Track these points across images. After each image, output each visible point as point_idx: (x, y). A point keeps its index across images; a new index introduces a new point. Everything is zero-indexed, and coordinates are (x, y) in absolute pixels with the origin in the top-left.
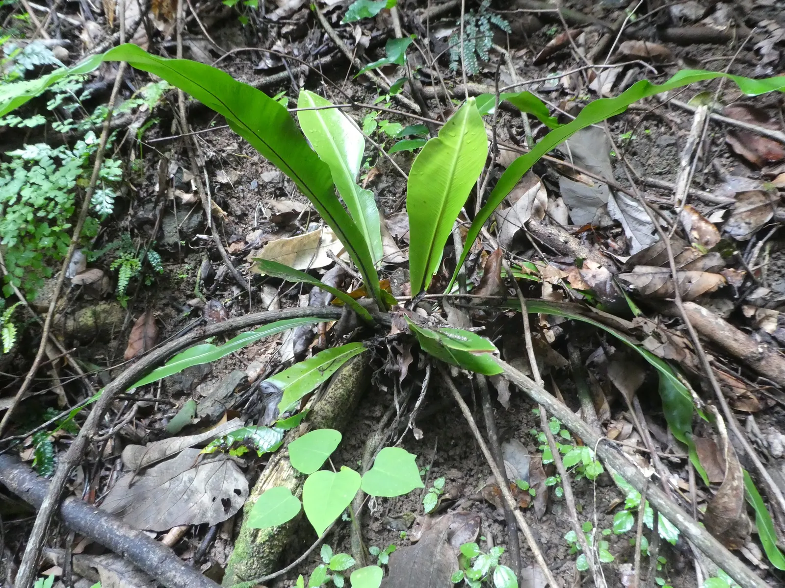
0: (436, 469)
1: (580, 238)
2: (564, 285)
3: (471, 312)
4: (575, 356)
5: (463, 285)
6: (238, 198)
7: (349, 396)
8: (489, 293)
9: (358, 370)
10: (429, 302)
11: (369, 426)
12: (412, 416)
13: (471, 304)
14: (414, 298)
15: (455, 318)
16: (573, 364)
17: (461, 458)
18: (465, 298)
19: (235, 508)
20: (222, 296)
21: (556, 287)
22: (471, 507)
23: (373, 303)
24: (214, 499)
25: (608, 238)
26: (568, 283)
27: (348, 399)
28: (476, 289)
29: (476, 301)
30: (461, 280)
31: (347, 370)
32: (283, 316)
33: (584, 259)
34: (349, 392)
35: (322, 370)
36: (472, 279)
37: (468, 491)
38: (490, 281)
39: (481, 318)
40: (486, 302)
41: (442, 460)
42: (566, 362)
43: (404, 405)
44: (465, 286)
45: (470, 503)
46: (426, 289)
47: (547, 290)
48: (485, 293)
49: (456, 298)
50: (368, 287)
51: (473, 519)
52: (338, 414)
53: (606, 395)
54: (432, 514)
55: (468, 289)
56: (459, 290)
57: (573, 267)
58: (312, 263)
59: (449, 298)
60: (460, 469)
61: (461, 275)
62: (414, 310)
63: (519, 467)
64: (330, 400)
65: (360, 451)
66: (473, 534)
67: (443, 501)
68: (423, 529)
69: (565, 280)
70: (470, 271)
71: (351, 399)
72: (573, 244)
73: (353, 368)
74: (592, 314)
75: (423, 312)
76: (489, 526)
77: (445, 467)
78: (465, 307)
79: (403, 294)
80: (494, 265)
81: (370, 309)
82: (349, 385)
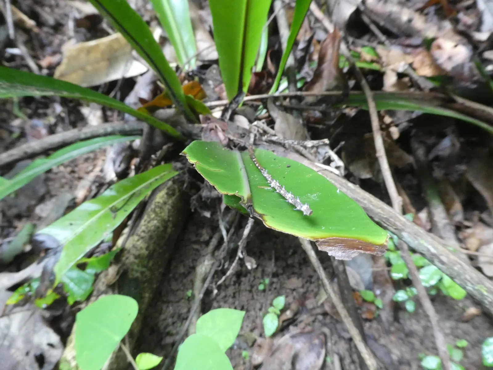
0: (275, 280)
1: (427, 14)
2: (411, 72)
3: (305, 114)
4: (421, 152)
5: (292, 81)
6: (51, 6)
7: (166, 227)
8: (324, 88)
9: (173, 194)
10: (252, 106)
11: (197, 250)
12: (241, 244)
13: (303, 103)
14: (231, 103)
15: (284, 126)
16: (417, 160)
17: (300, 264)
18: (296, 97)
19: (50, 363)
20: (45, 115)
21: (401, 76)
22: (314, 321)
23: (177, 114)
24: (27, 354)
25: (458, 12)
26: (414, 69)
27: (165, 230)
28: (308, 86)
29: (310, 100)
30: (289, 74)
31: (160, 197)
32: (83, 136)
33: (433, 39)
34: (165, 223)
35: (115, 210)
36: (303, 74)
37: (310, 304)
38: (325, 74)
39: (318, 121)
40: (323, 100)
41: (280, 271)
42: (410, 159)
43: (232, 230)
44: (296, 82)
45: (312, 319)
46: (245, 89)
47: (390, 80)
48: (320, 89)
49: (285, 98)
50: (170, 93)
51: (318, 337)
52: (154, 251)
53: (458, 193)
54: (274, 335)
55: (299, 85)
56: (288, 88)
57: (419, 50)
58: (126, 71)
59: (276, 99)
60: (300, 275)
61: (289, 68)
62: (232, 119)
63: (362, 271)
64: (143, 234)
65: (189, 278)
66: (318, 356)
67: (284, 321)
68: (265, 350)
69: (411, 65)
70: (301, 62)
71: (169, 230)
72: (419, 22)
73: (167, 194)
74: (457, 106)
75: (242, 121)
76: (336, 343)
77: (285, 276)
78: (297, 109)
79: (219, 99)
80: (330, 53)
81: (174, 123)
82: (165, 215)
